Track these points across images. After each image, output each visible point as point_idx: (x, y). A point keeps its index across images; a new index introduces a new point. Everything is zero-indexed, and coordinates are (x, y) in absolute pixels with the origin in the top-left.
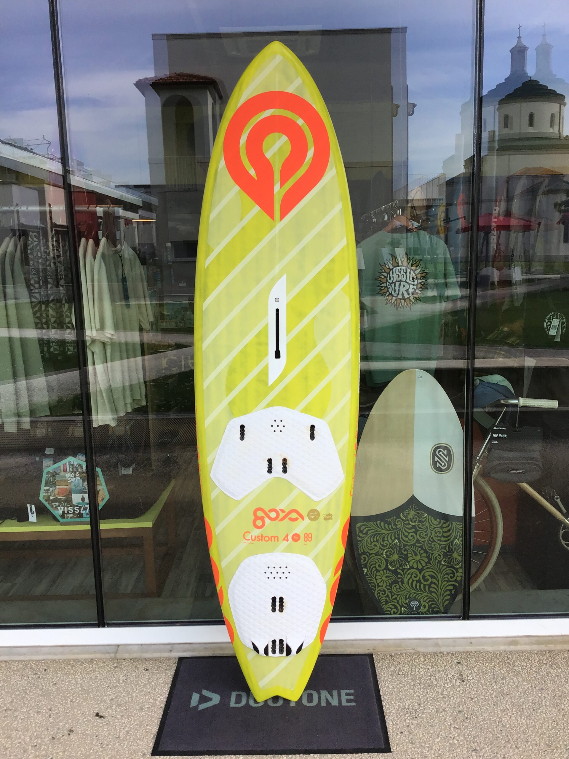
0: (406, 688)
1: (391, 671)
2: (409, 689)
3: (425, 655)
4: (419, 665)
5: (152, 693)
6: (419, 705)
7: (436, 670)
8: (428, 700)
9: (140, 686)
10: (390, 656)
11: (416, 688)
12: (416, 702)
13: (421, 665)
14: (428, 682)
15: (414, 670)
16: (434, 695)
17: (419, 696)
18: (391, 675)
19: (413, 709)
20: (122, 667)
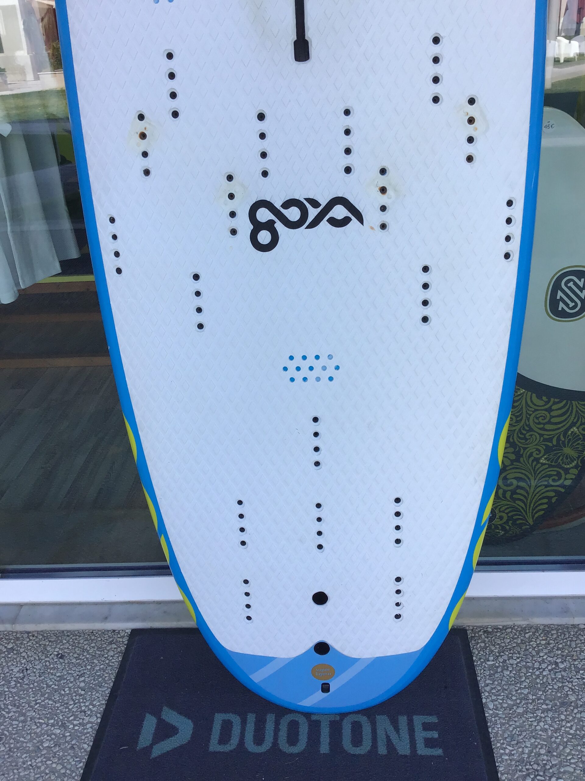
0: (520, 710)
1: (491, 667)
2: (526, 712)
3: (547, 630)
4: (538, 653)
5: (61, 712)
6: (549, 752)
7: (570, 668)
8: (565, 740)
9: (43, 695)
10: (485, 632)
11: (539, 709)
12: (541, 748)
13: (542, 654)
14: (559, 695)
15: (530, 664)
16: (574, 728)
17: (545, 730)
18: (490, 675)
19: (538, 764)
20: (22, 650)
